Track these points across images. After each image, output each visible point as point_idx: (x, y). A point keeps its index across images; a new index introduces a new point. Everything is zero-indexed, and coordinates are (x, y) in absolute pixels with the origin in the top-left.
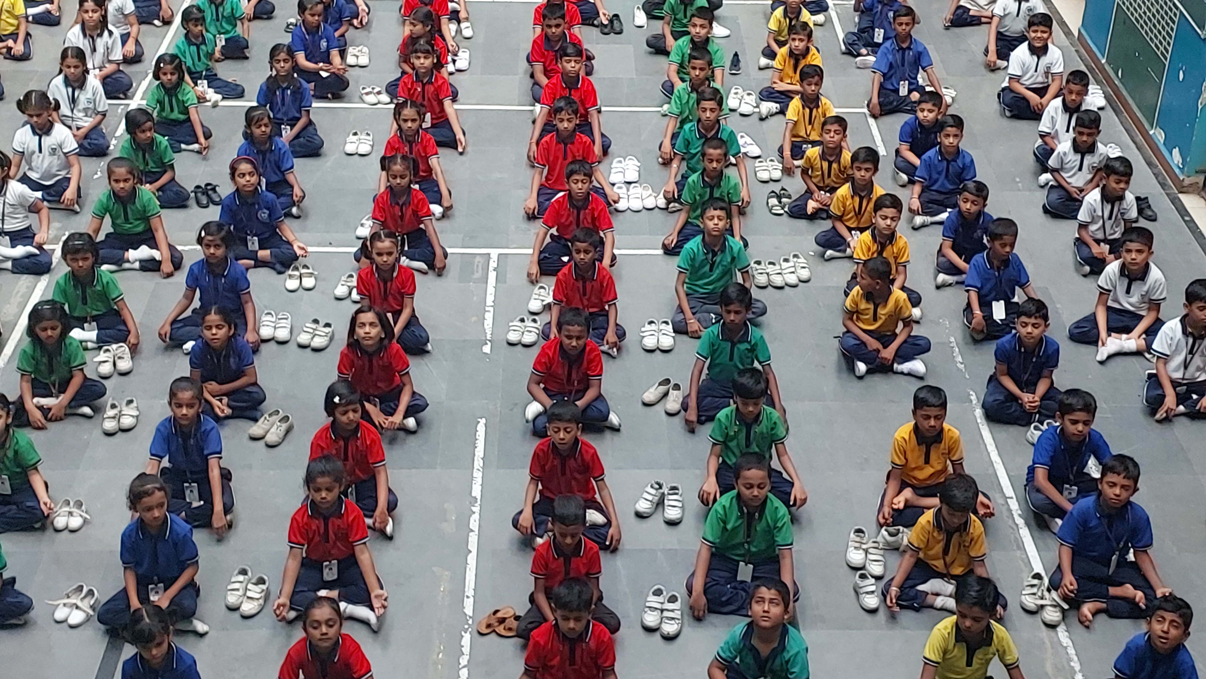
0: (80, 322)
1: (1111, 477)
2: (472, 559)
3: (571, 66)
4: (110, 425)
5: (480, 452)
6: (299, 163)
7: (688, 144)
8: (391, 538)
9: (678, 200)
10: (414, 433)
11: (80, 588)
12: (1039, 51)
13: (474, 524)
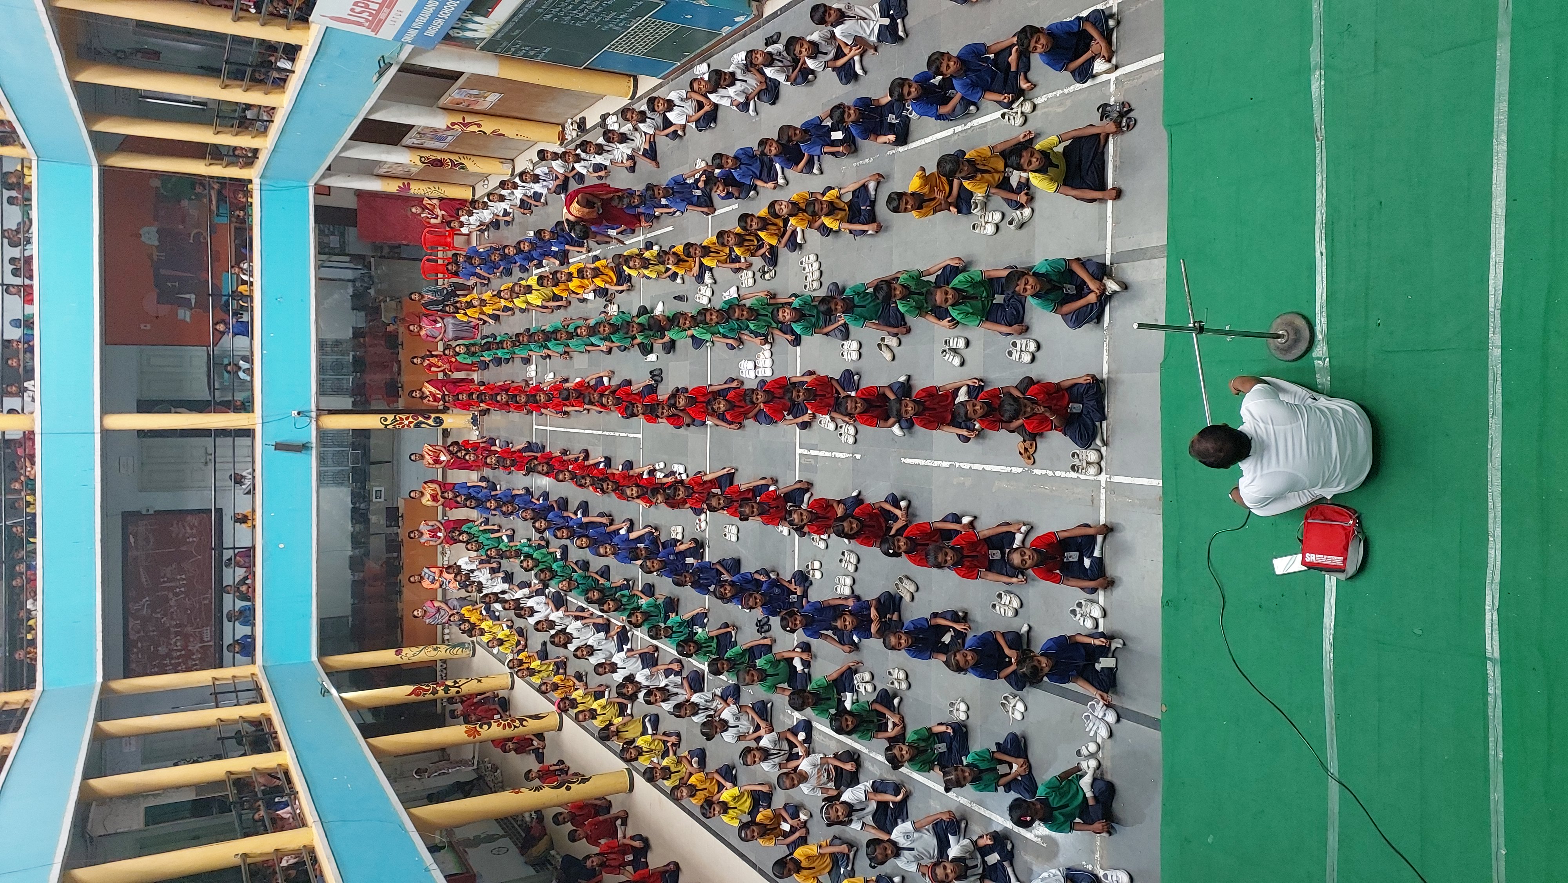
0: (841, 703)
2: (988, 468)
3: (682, 402)
4: (904, 686)
5: (922, 462)
6: (743, 570)
7: (731, 330)
8: (974, 519)
9: (766, 336)
10: (910, 502)
11: (1003, 704)
12: (670, 105)
13: (967, 466)
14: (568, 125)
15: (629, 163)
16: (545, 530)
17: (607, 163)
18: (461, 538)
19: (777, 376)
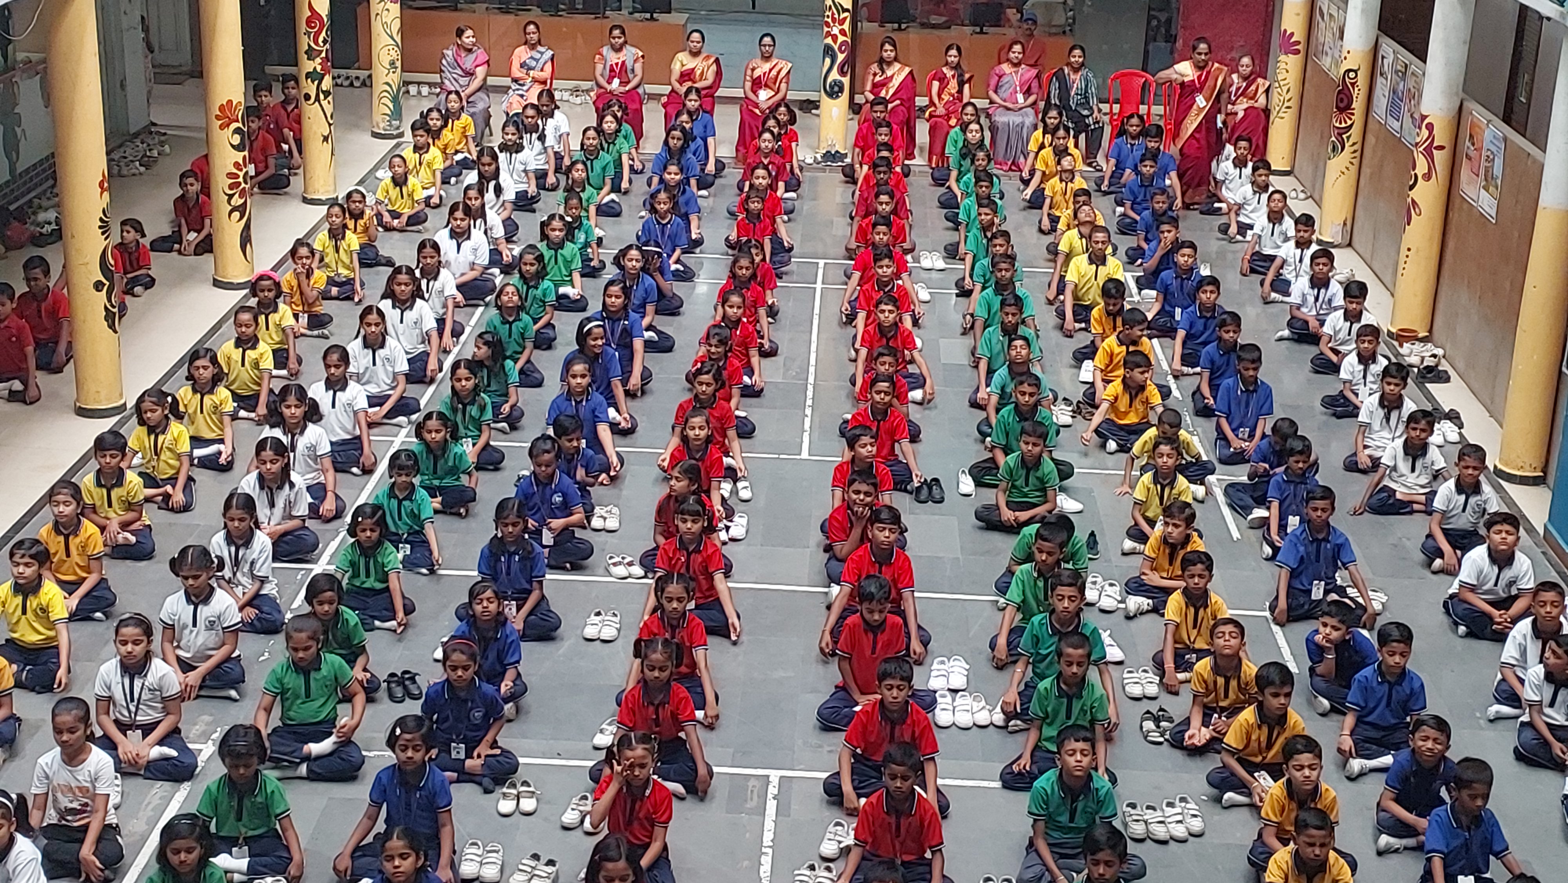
7: (1035, 642)
9: (1021, 716)
14: (1429, 349)
15: (1363, 460)
16: (622, 268)
17: (1363, 417)
18: (609, 118)
19: (939, 736)
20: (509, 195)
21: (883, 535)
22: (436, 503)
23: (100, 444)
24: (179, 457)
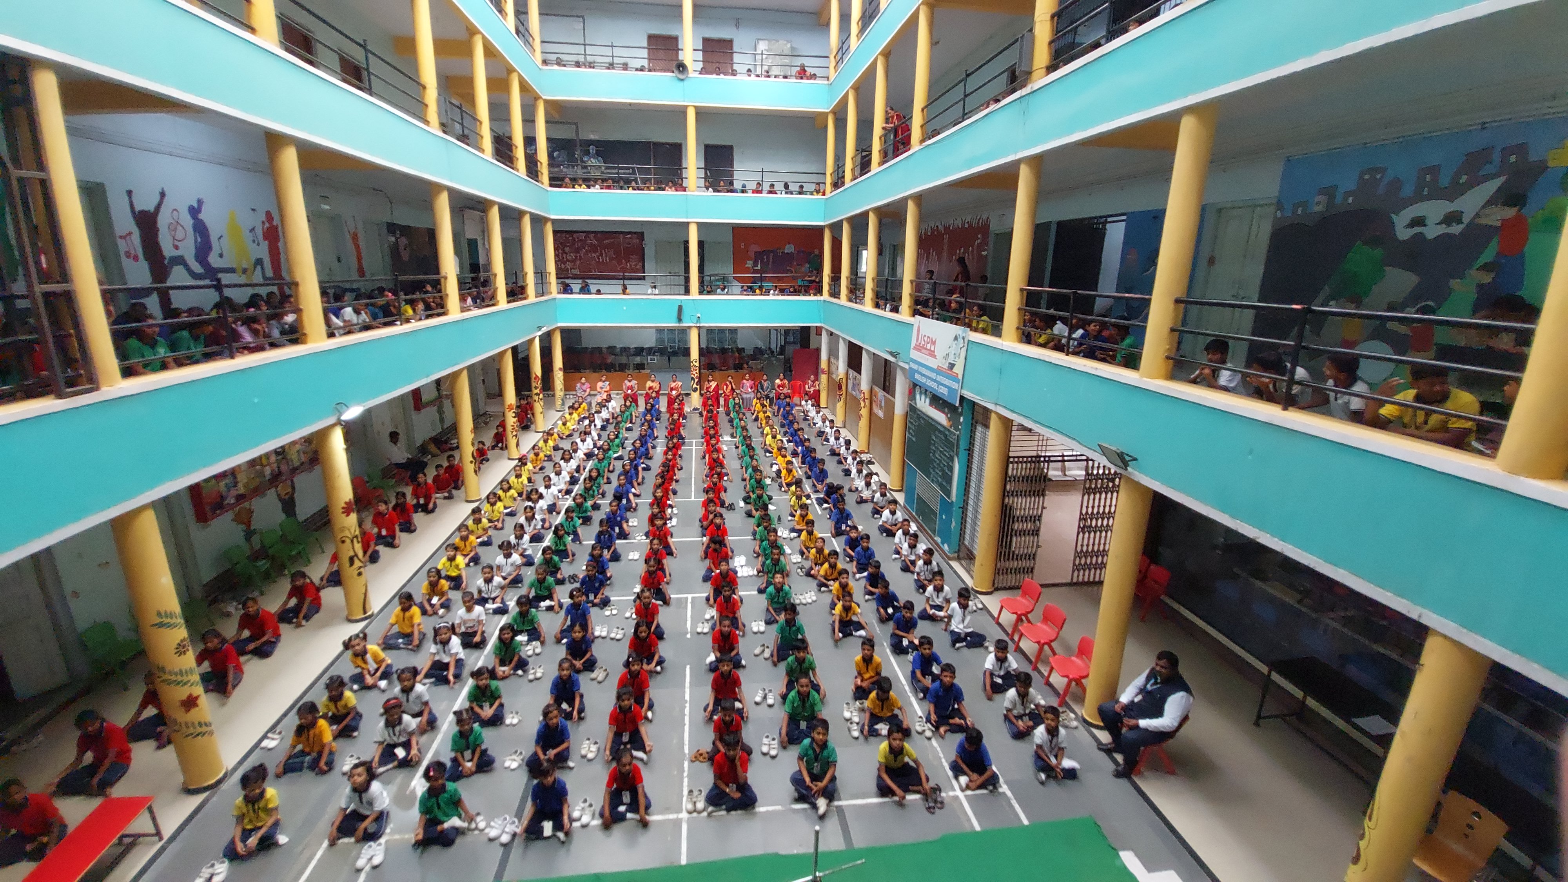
1: (945, 674)
2: (687, 728)
5: (688, 680)
7: (765, 549)
8: (651, 721)
9: (762, 572)
10: (660, 672)
11: (517, 751)
13: (687, 712)
16: (634, 446)
18: (628, 402)
19: (738, 581)
20: (599, 426)
21: (718, 521)
22: (580, 521)
23: (474, 512)
24: (500, 513)
